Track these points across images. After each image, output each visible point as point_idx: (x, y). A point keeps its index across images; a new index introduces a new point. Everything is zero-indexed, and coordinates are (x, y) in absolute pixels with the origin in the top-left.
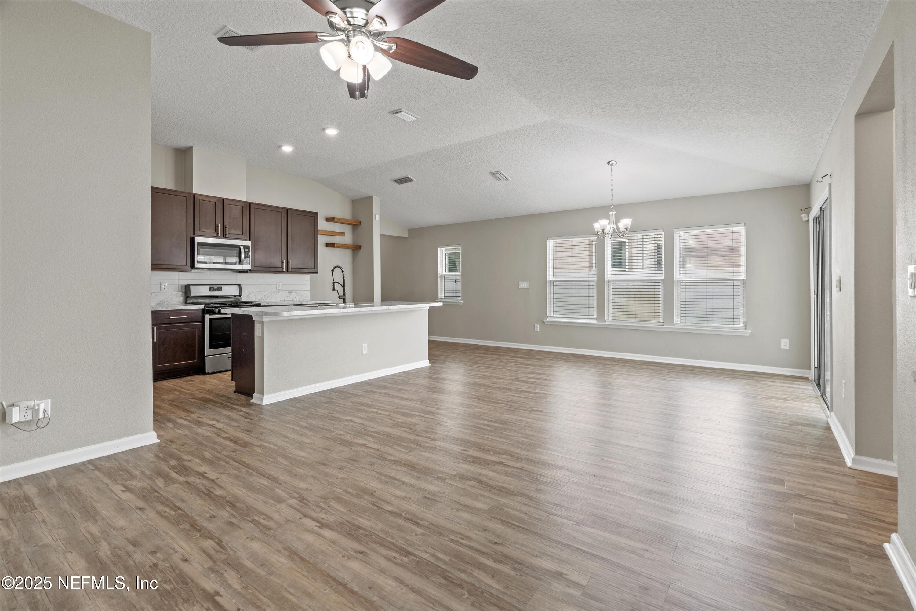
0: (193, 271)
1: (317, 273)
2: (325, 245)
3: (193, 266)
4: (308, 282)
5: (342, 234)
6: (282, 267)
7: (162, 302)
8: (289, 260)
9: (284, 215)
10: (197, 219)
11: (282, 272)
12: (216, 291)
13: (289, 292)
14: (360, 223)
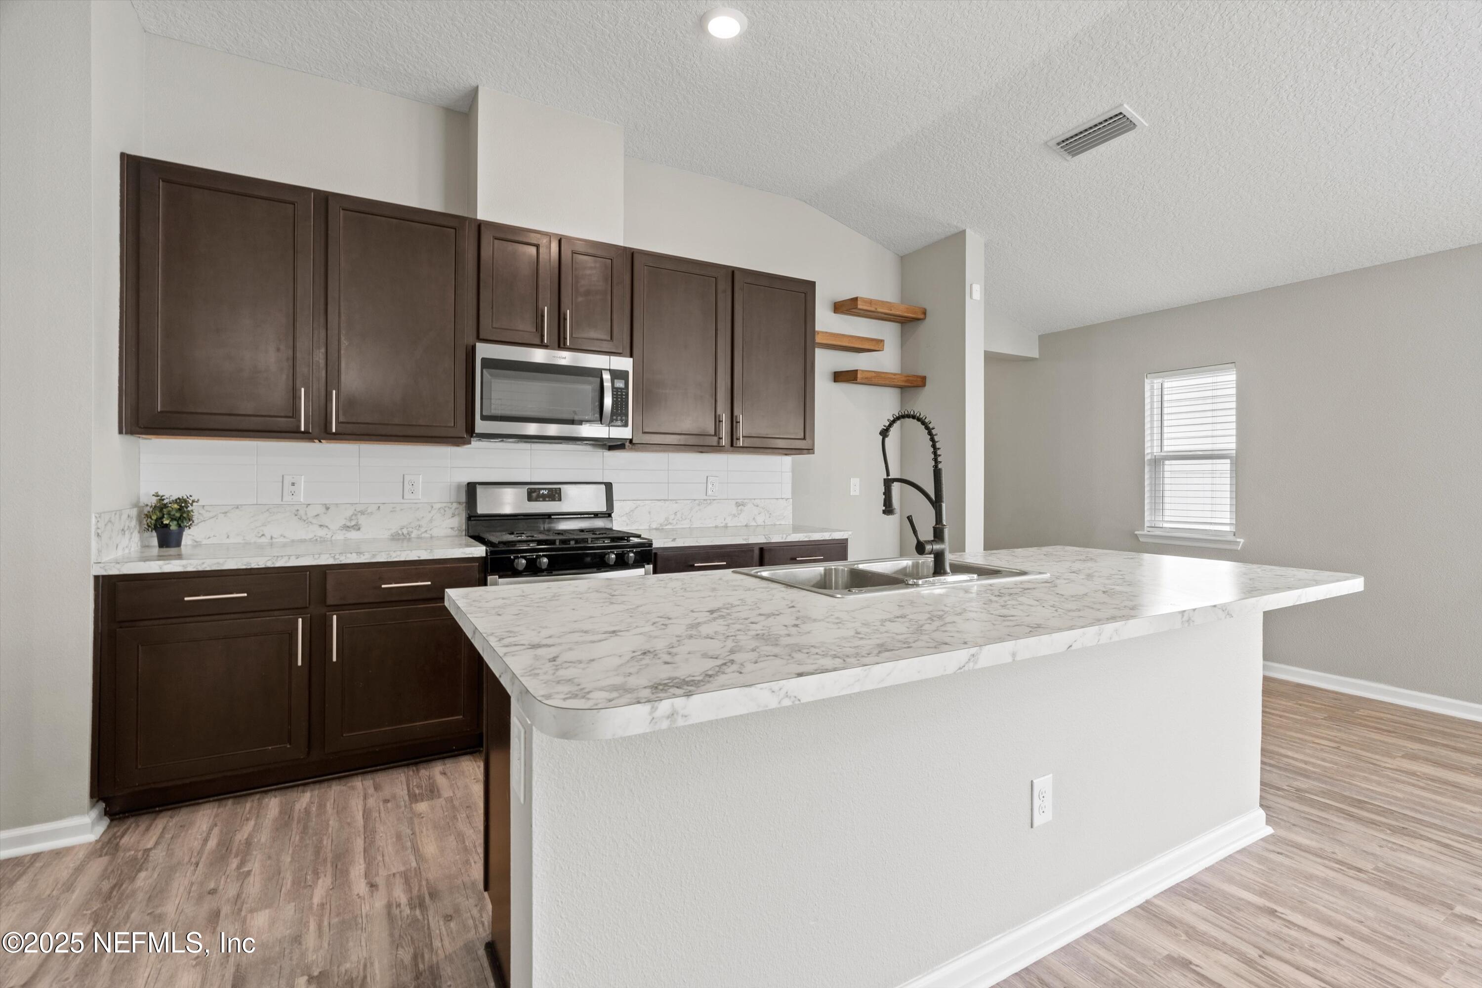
0: (475, 443)
1: (810, 450)
2: (832, 377)
3: (470, 431)
4: (788, 477)
5: (873, 346)
6: (717, 433)
7: (405, 531)
8: (735, 413)
9: (724, 285)
10: (485, 294)
11: (717, 448)
12: (544, 500)
13: (738, 505)
14: (925, 313)
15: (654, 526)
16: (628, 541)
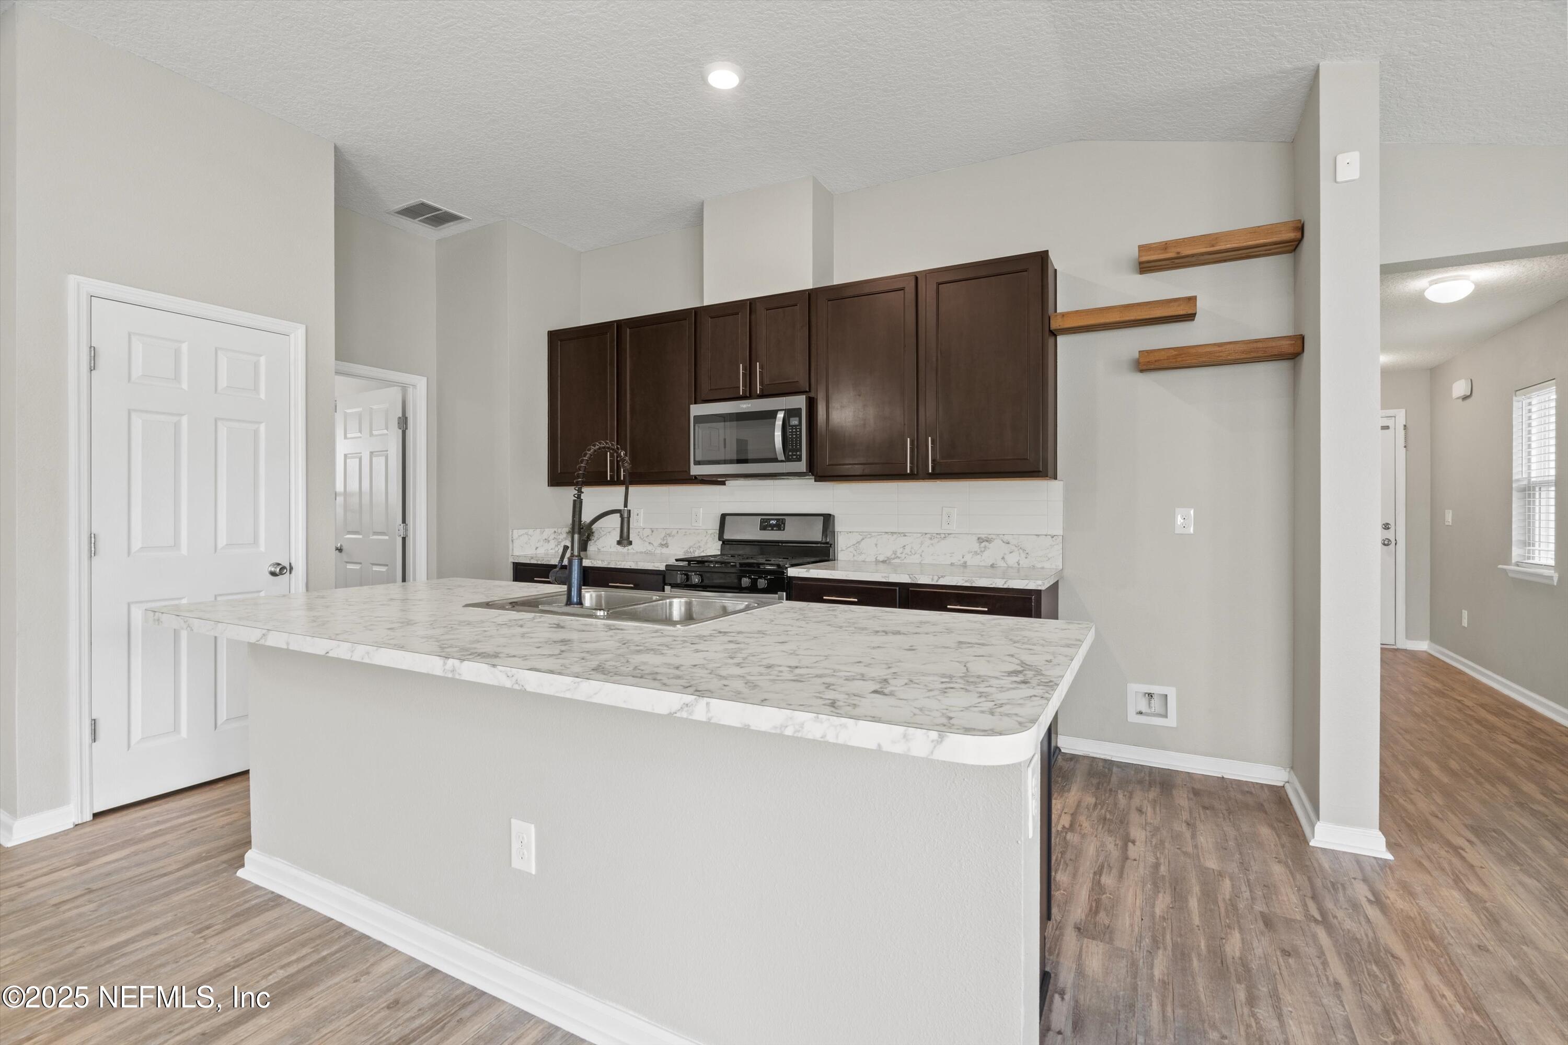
4: (1056, 507)
12: (774, 529)
13: (980, 540)
14: (1301, 228)
15: (881, 558)
16: (759, 567)
